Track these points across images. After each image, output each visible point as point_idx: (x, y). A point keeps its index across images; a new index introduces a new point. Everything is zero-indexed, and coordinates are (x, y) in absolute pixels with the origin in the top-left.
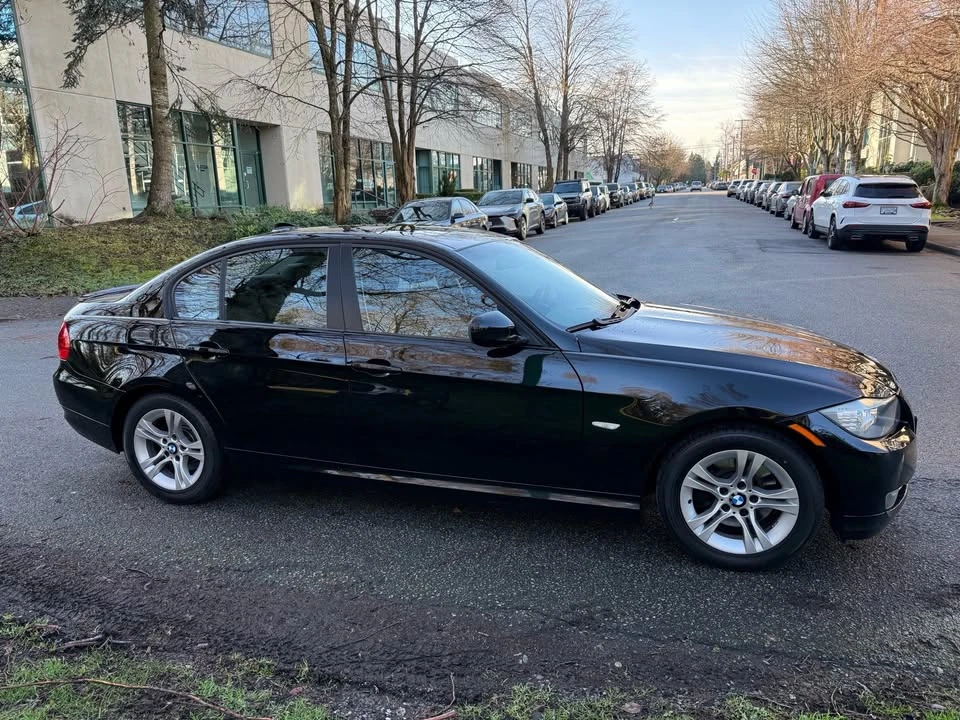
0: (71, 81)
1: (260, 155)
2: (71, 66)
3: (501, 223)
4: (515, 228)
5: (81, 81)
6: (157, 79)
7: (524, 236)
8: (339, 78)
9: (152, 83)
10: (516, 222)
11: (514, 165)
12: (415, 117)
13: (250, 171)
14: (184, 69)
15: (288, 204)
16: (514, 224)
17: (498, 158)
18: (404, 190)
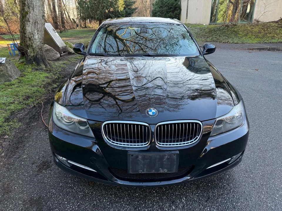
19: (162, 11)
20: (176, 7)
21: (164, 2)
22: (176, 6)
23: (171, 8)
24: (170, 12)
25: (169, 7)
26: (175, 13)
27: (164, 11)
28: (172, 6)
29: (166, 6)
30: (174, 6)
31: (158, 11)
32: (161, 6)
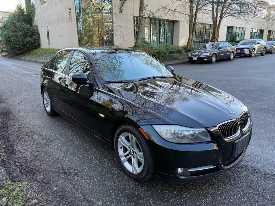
0: (121, 11)
1: (173, 30)
2: (121, 7)
3: (244, 51)
4: (249, 53)
5: (124, 11)
6: (141, 9)
7: (253, 56)
8: (195, 5)
9: (140, 10)
10: (250, 51)
11: (270, 32)
12: (222, 15)
13: (169, 34)
14: (147, 6)
15: (178, 44)
16: (249, 51)
17: (263, 29)
18: (214, 40)
19: (18, 35)
20: (34, 33)
21: (18, 27)
22: (34, 31)
23: (27, 33)
24: (27, 37)
25: (25, 32)
26: (33, 38)
27: (20, 36)
28: (29, 30)
29: (21, 30)
30: (31, 31)
31: (12, 35)
32: (15, 31)
